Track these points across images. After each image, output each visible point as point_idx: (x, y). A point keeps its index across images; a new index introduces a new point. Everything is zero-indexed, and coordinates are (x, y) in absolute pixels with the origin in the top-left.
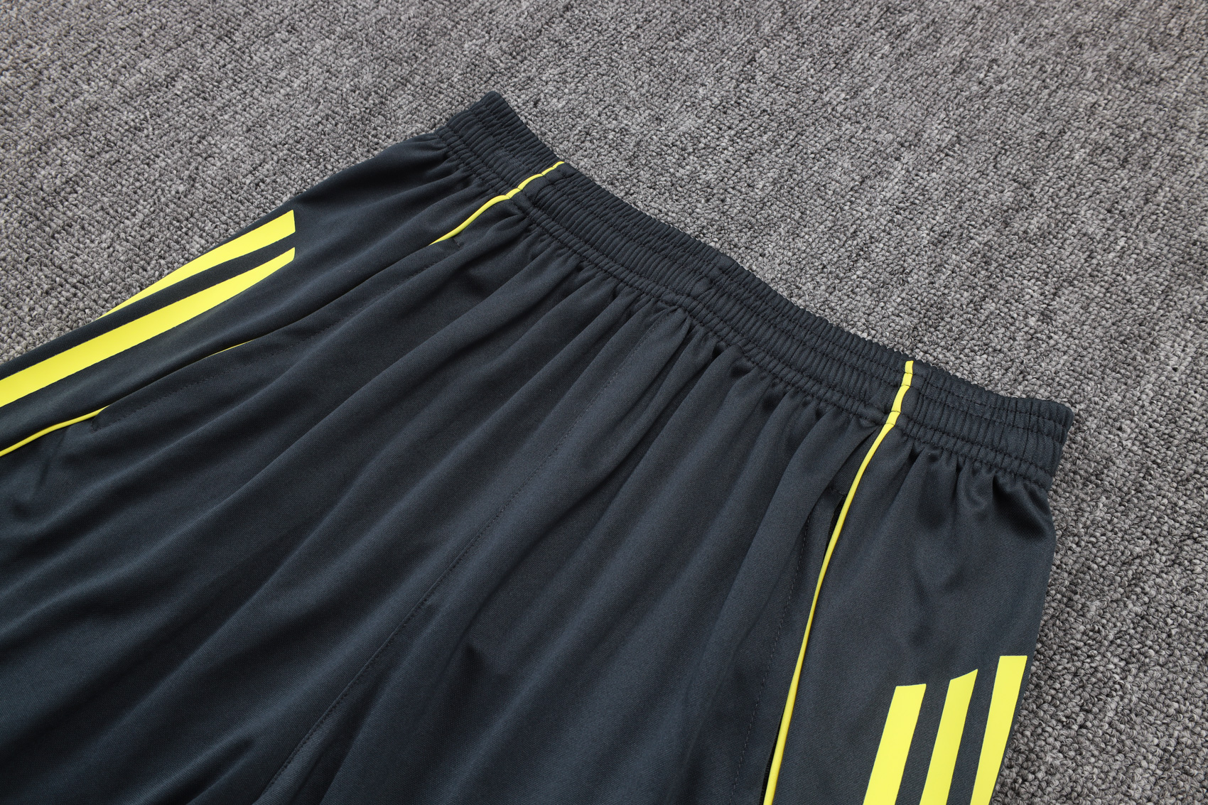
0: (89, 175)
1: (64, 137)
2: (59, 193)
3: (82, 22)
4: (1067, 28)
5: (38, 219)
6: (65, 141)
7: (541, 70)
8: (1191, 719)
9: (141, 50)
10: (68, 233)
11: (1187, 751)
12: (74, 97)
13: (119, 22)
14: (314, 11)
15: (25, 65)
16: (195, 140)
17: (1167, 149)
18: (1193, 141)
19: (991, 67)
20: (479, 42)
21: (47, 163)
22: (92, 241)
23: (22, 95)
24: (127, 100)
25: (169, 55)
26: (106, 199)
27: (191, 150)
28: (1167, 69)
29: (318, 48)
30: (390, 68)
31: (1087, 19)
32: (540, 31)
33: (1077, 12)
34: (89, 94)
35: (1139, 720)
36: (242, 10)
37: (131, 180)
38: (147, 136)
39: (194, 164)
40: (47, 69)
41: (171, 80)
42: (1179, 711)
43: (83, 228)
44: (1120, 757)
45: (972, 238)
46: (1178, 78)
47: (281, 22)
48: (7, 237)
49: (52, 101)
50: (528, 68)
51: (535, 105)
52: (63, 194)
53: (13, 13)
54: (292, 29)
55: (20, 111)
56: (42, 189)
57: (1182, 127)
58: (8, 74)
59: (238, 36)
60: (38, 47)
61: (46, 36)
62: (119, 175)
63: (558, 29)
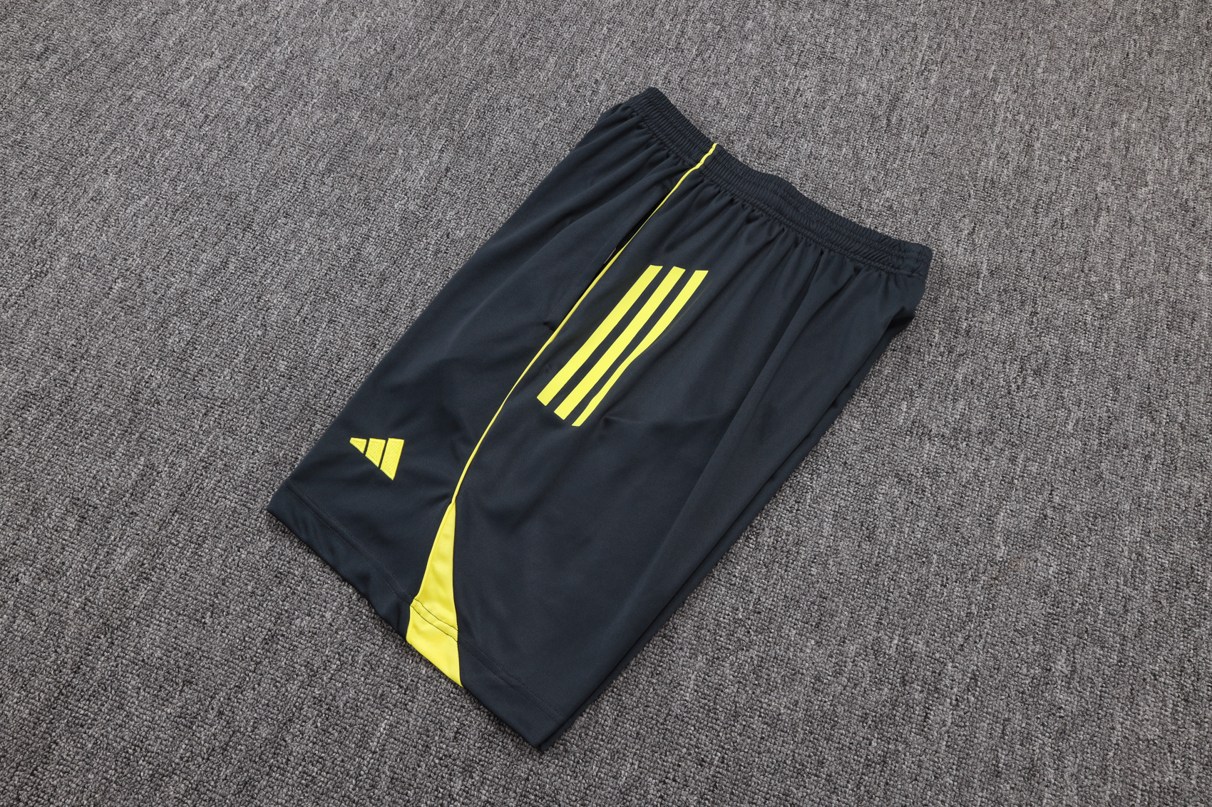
0: (199, 337)
1: (174, 315)
2: (186, 352)
3: (152, 236)
4: (724, 133)
5: (180, 371)
6: (175, 318)
7: (444, 213)
8: (843, 494)
9: (197, 247)
10: (202, 375)
11: (844, 509)
12: (168, 287)
13: (176, 231)
14: (296, 200)
15: (129, 273)
16: (255, 300)
20: (402, 202)
21: (170, 334)
22: (219, 377)
23: (134, 293)
24: (203, 283)
25: (217, 248)
26: (217, 350)
27: (255, 307)
28: (778, 148)
29: (307, 225)
30: (355, 230)
31: (733, 124)
32: (436, 188)
33: (727, 120)
34: (177, 284)
35: (821, 500)
36: (251, 208)
37: (227, 334)
38: (225, 304)
39: (261, 316)
40: (143, 272)
41: (225, 264)
42: (837, 492)
43: (210, 370)
44: (816, 520)
46: (785, 153)
47: (278, 211)
48: (166, 386)
49: (156, 293)
50: (436, 214)
51: (448, 237)
52: (188, 352)
53: (104, 238)
54: (287, 215)
55: (138, 304)
56: (174, 351)
58: (119, 281)
59: (255, 227)
60: (131, 259)
61: (132, 250)
62: (218, 332)
63: (446, 184)
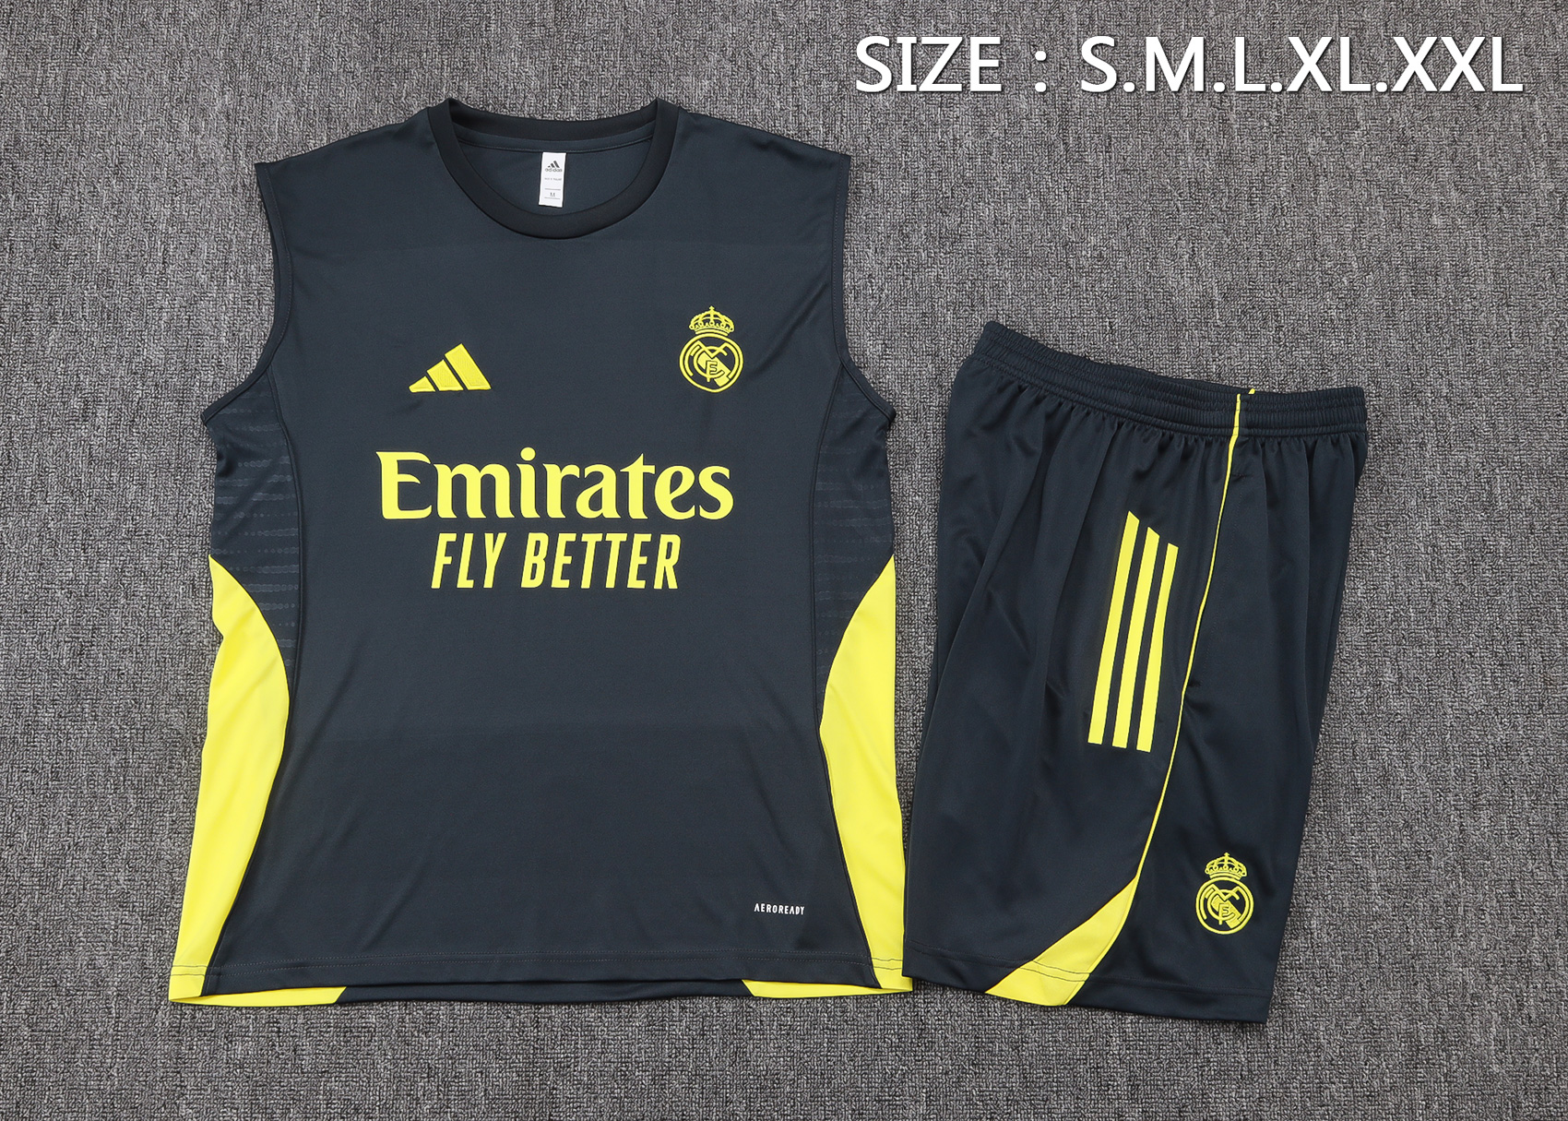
17: (988, 284)
18: (998, 271)
19: (871, 282)
45: (930, 406)
57: (988, 264)
